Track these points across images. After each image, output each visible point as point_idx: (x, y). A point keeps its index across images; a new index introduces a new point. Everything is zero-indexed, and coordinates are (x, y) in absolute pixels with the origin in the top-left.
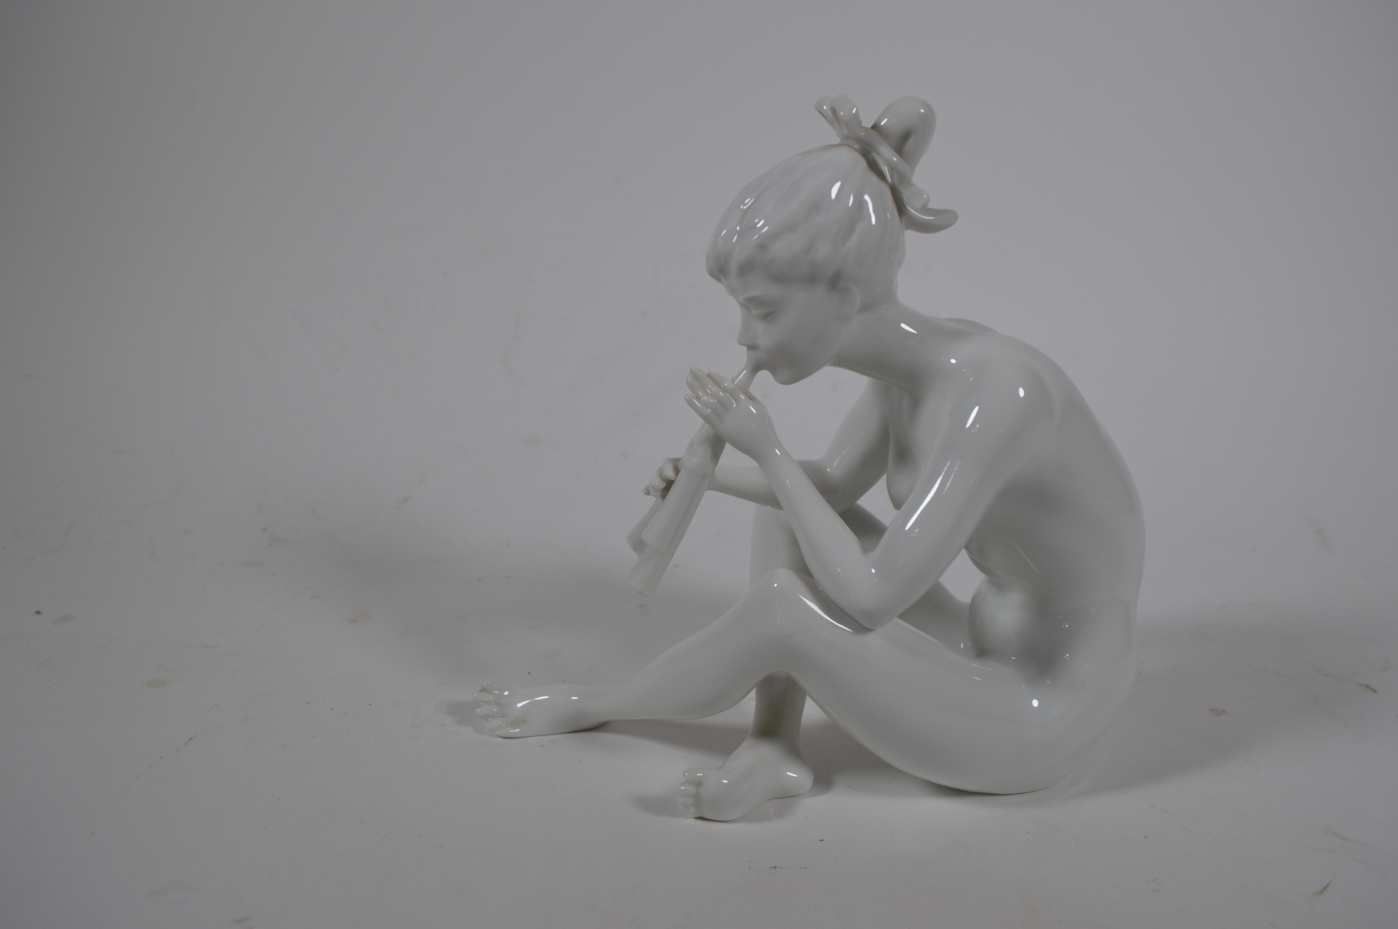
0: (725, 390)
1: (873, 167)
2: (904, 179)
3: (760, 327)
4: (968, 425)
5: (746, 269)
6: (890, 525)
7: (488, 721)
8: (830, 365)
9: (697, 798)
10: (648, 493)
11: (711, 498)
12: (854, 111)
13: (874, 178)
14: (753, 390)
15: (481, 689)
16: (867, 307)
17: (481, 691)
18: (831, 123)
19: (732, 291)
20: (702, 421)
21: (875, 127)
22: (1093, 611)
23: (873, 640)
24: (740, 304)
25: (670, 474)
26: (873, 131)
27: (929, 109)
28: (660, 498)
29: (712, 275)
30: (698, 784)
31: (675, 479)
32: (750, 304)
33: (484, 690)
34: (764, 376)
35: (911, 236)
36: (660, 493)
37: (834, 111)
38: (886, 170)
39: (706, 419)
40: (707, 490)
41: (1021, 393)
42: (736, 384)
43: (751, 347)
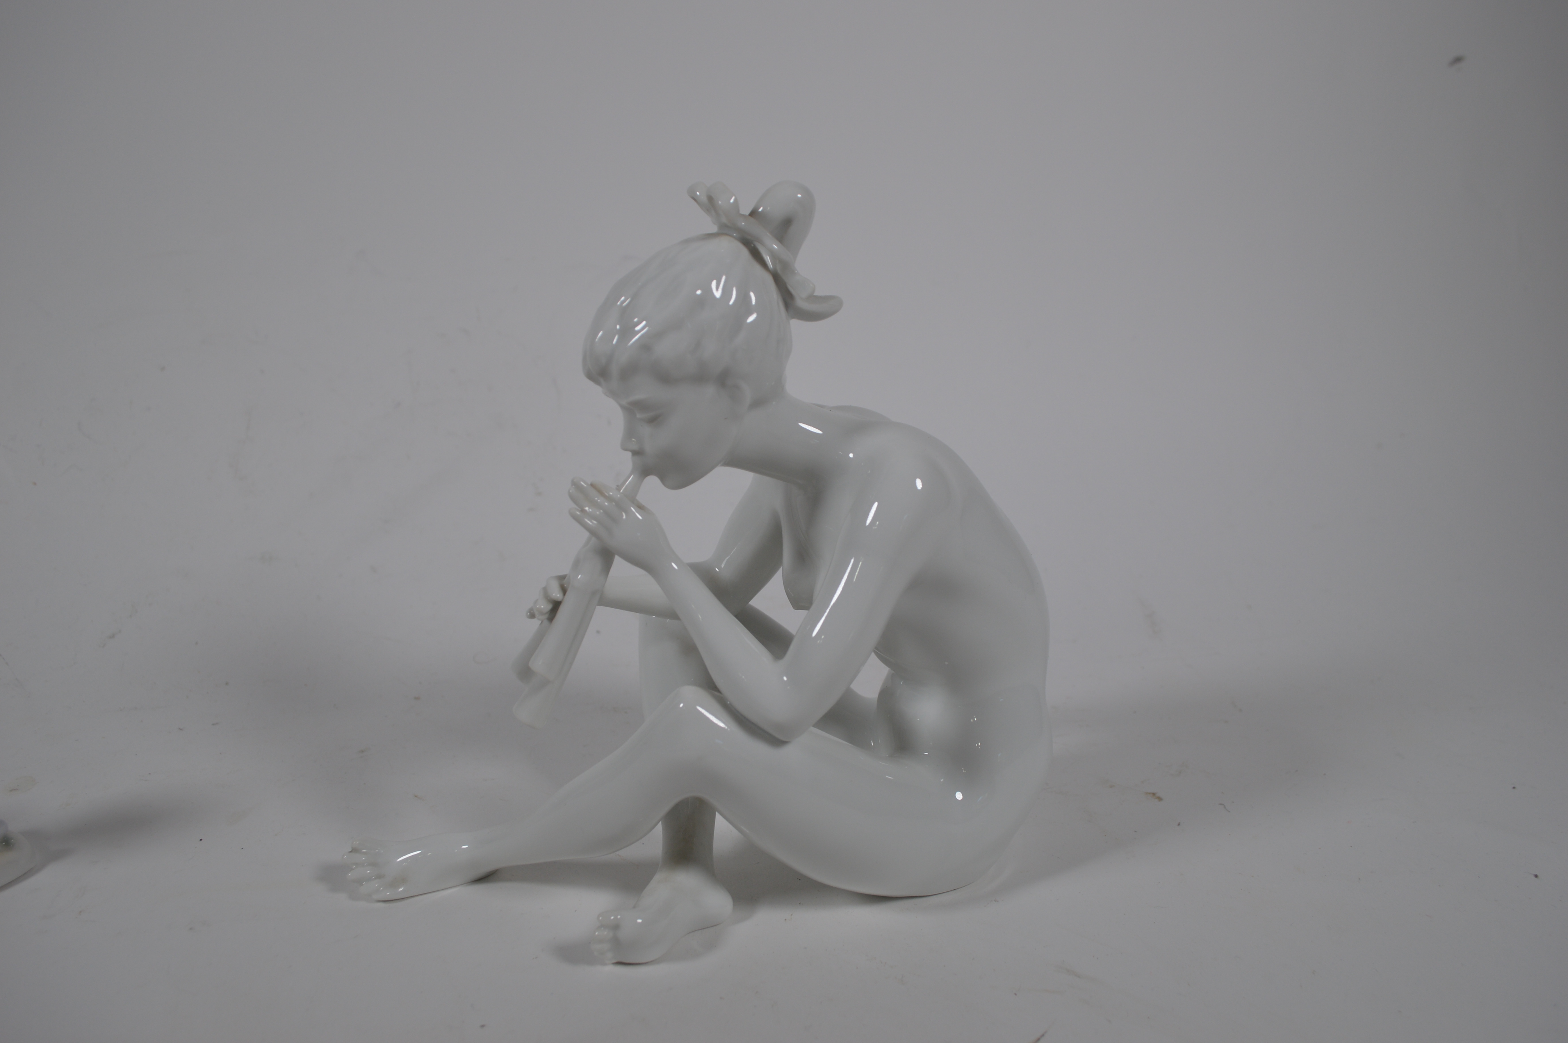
0: (609, 499)
1: (756, 255)
2: (786, 266)
3: (646, 431)
4: (868, 522)
5: (629, 372)
6: (797, 633)
7: (363, 885)
8: (721, 466)
9: (617, 943)
10: (532, 616)
11: (602, 615)
12: (732, 201)
13: (758, 268)
14: (641, 498)
15: (351, 850)
16: (758, 403)
17: (351, 852)
18: (708, 211)
19: (613, 394)
20: (586, 534)
21: (754, 213)
22: (1001, 700)
23: (791, 753)
24: (622, 407)
25: (557, 595)
26: (750, 217)
27: (807, 193)
28: (546, 622)
29: (590, 376)
30: (616, 927)
31: (562, 600)
32: (633, 409)
33: (354, 850)
34: (653, 481)
35: (797, 326)
36: (547, 616)
37: (710, 199)
38: (768, 259)
39: (592, 532)
40: (598, 605)
41: (919, 484)
42: (622, 493)
43: (635, 453)
